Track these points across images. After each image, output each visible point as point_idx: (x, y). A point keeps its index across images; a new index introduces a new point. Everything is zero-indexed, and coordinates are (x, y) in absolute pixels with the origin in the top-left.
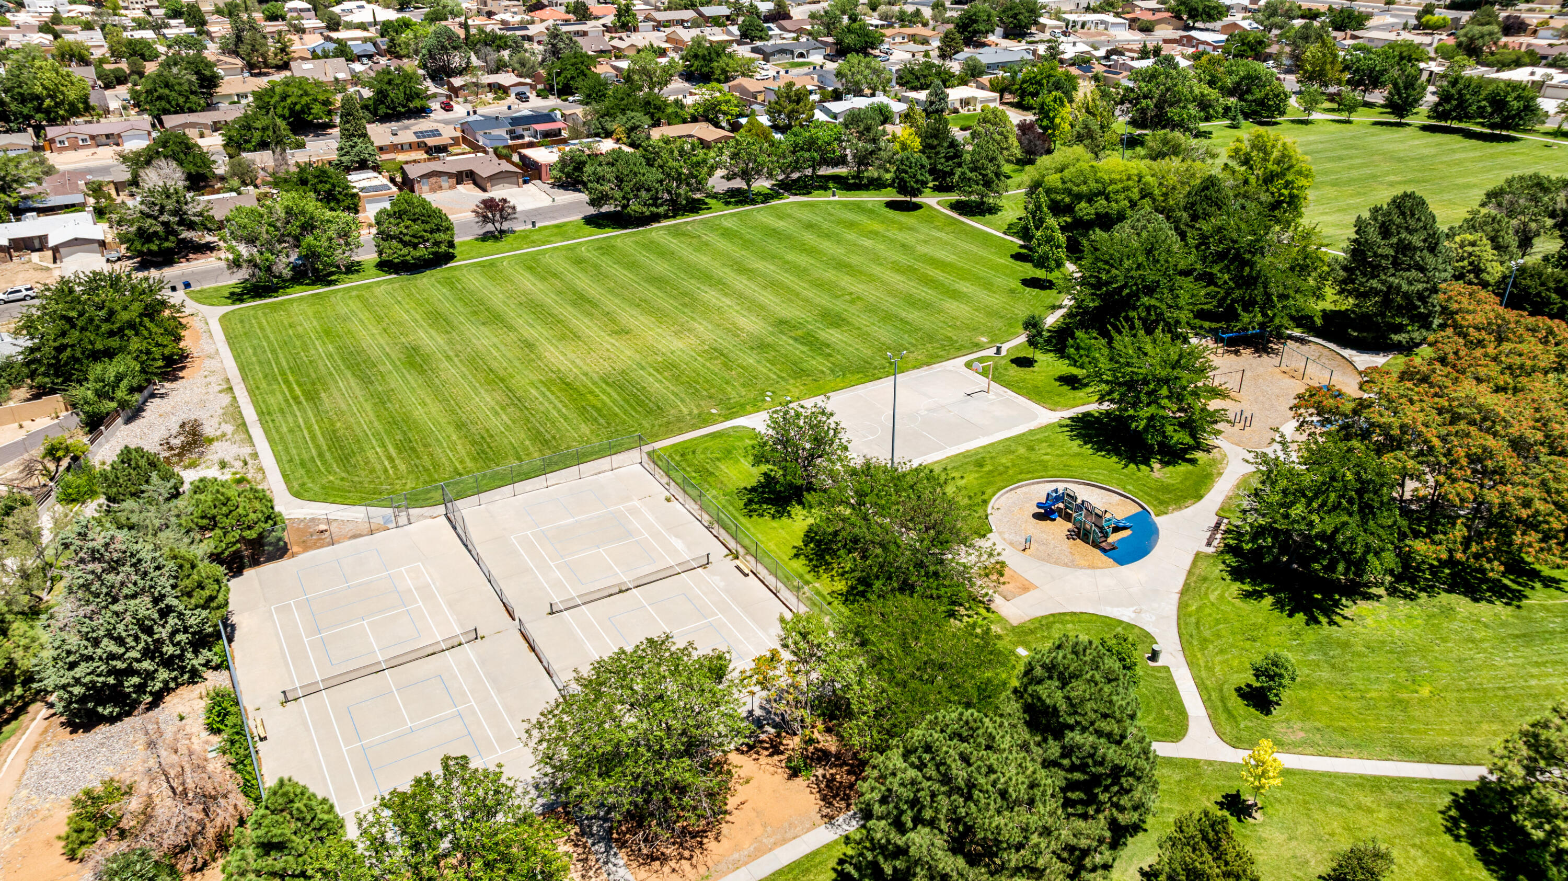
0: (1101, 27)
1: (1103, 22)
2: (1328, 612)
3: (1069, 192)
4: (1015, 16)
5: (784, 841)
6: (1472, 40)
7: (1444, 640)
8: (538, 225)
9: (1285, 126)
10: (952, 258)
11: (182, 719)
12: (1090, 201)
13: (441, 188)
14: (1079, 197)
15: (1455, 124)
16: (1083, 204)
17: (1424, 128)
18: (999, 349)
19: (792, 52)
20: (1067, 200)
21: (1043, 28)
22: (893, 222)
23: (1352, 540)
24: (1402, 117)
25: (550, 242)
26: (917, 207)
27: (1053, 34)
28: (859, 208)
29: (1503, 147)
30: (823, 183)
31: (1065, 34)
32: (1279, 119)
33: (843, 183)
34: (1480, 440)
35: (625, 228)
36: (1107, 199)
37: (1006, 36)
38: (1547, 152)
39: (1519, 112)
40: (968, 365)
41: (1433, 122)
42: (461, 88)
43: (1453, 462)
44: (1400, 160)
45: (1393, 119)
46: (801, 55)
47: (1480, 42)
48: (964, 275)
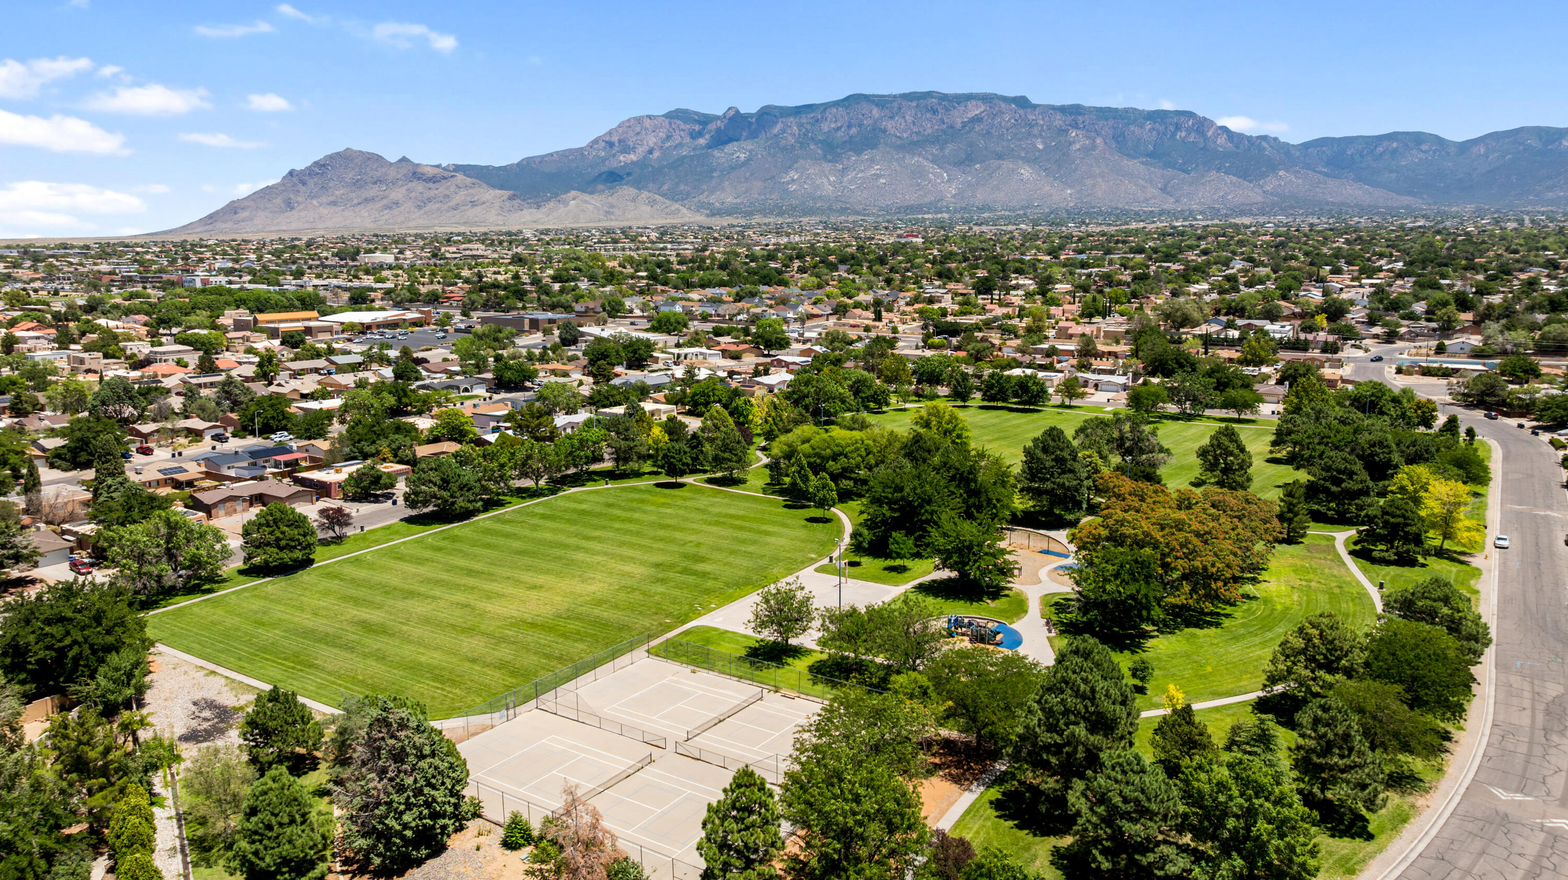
0: (700, 357)
1: (701, 354)
2: (1140, 648)
3: (818, 455)
4: (635, 352)
5: (952, 804)
6: (978, 352)
7: (1202, 647)
8: (366, 529)
9: (891, 413)
10: (741, 513)
11: (478, 849)
12: (834, 460)
13: (235, 511)
14: (827, 459)
15: (1000, 404)
16: (831, 463)
17: (981, 408)
18: (831, 559)
19: (458, 388)
20: (818, 461)
21: (656, 360)
22: (675, 496)
23: (1146, 596)
24: (965, 401)
25: (393, 540)
26: (682, 485)
27: (666, 364)
28: (634, 489)
29: (1035, 415)
30: (592, 476)
31: (675, 363)
32: (885, 409)
33: (610, 475)
34: (1181, 536)
35: (451, 522)
36: (846, 456)
37: (629, 367)
38: (1061, 417)
39: (1038, 392)
40: (816, 570)
41: (986, 403)
42: (151, 433)
43: (1172, 550)
44: (982, 427)
45: (960, 403)
46: (466, 390)
47: (984, 353)
48: (763, 521)
